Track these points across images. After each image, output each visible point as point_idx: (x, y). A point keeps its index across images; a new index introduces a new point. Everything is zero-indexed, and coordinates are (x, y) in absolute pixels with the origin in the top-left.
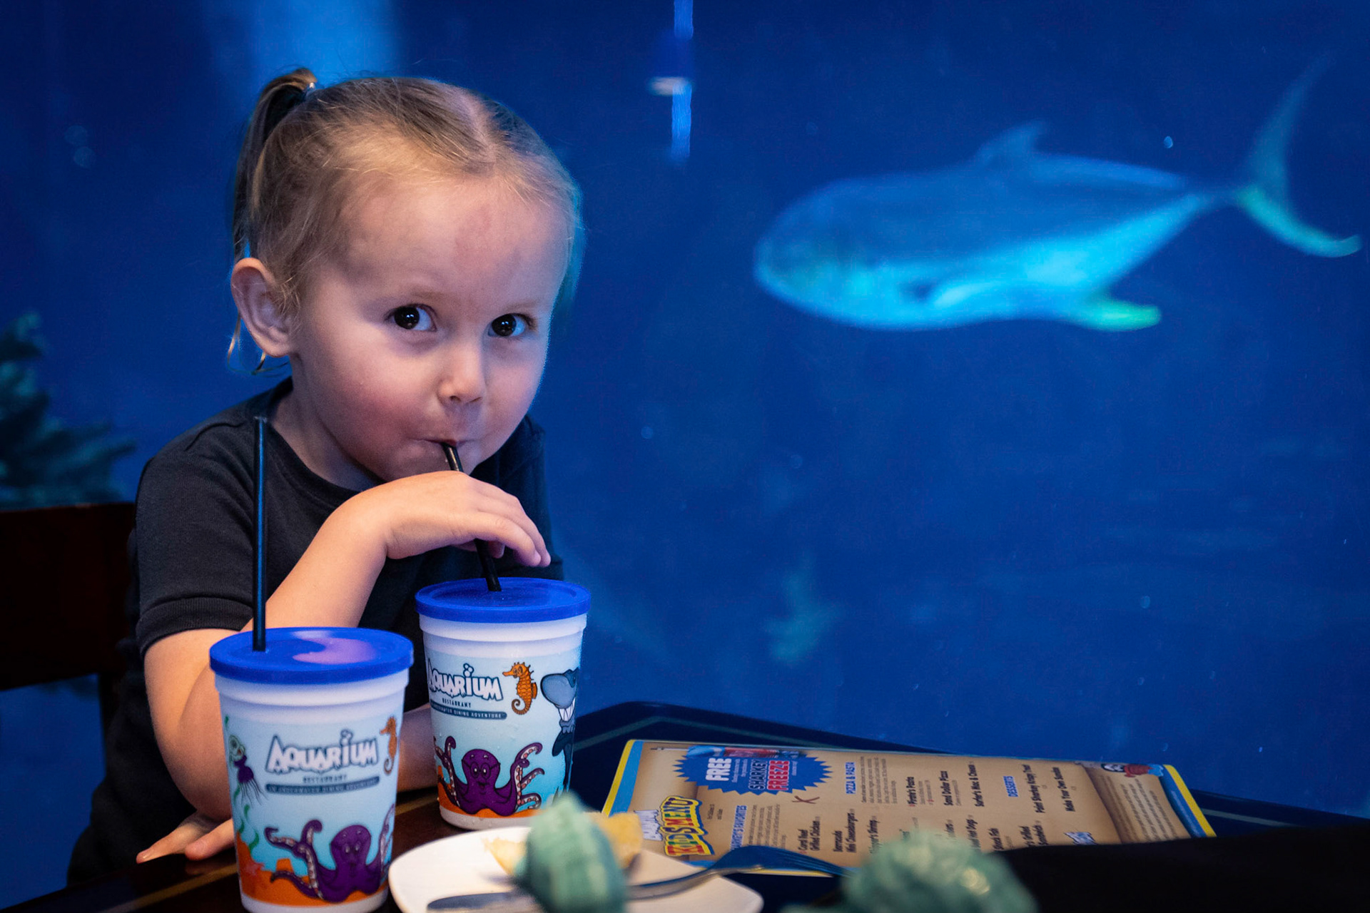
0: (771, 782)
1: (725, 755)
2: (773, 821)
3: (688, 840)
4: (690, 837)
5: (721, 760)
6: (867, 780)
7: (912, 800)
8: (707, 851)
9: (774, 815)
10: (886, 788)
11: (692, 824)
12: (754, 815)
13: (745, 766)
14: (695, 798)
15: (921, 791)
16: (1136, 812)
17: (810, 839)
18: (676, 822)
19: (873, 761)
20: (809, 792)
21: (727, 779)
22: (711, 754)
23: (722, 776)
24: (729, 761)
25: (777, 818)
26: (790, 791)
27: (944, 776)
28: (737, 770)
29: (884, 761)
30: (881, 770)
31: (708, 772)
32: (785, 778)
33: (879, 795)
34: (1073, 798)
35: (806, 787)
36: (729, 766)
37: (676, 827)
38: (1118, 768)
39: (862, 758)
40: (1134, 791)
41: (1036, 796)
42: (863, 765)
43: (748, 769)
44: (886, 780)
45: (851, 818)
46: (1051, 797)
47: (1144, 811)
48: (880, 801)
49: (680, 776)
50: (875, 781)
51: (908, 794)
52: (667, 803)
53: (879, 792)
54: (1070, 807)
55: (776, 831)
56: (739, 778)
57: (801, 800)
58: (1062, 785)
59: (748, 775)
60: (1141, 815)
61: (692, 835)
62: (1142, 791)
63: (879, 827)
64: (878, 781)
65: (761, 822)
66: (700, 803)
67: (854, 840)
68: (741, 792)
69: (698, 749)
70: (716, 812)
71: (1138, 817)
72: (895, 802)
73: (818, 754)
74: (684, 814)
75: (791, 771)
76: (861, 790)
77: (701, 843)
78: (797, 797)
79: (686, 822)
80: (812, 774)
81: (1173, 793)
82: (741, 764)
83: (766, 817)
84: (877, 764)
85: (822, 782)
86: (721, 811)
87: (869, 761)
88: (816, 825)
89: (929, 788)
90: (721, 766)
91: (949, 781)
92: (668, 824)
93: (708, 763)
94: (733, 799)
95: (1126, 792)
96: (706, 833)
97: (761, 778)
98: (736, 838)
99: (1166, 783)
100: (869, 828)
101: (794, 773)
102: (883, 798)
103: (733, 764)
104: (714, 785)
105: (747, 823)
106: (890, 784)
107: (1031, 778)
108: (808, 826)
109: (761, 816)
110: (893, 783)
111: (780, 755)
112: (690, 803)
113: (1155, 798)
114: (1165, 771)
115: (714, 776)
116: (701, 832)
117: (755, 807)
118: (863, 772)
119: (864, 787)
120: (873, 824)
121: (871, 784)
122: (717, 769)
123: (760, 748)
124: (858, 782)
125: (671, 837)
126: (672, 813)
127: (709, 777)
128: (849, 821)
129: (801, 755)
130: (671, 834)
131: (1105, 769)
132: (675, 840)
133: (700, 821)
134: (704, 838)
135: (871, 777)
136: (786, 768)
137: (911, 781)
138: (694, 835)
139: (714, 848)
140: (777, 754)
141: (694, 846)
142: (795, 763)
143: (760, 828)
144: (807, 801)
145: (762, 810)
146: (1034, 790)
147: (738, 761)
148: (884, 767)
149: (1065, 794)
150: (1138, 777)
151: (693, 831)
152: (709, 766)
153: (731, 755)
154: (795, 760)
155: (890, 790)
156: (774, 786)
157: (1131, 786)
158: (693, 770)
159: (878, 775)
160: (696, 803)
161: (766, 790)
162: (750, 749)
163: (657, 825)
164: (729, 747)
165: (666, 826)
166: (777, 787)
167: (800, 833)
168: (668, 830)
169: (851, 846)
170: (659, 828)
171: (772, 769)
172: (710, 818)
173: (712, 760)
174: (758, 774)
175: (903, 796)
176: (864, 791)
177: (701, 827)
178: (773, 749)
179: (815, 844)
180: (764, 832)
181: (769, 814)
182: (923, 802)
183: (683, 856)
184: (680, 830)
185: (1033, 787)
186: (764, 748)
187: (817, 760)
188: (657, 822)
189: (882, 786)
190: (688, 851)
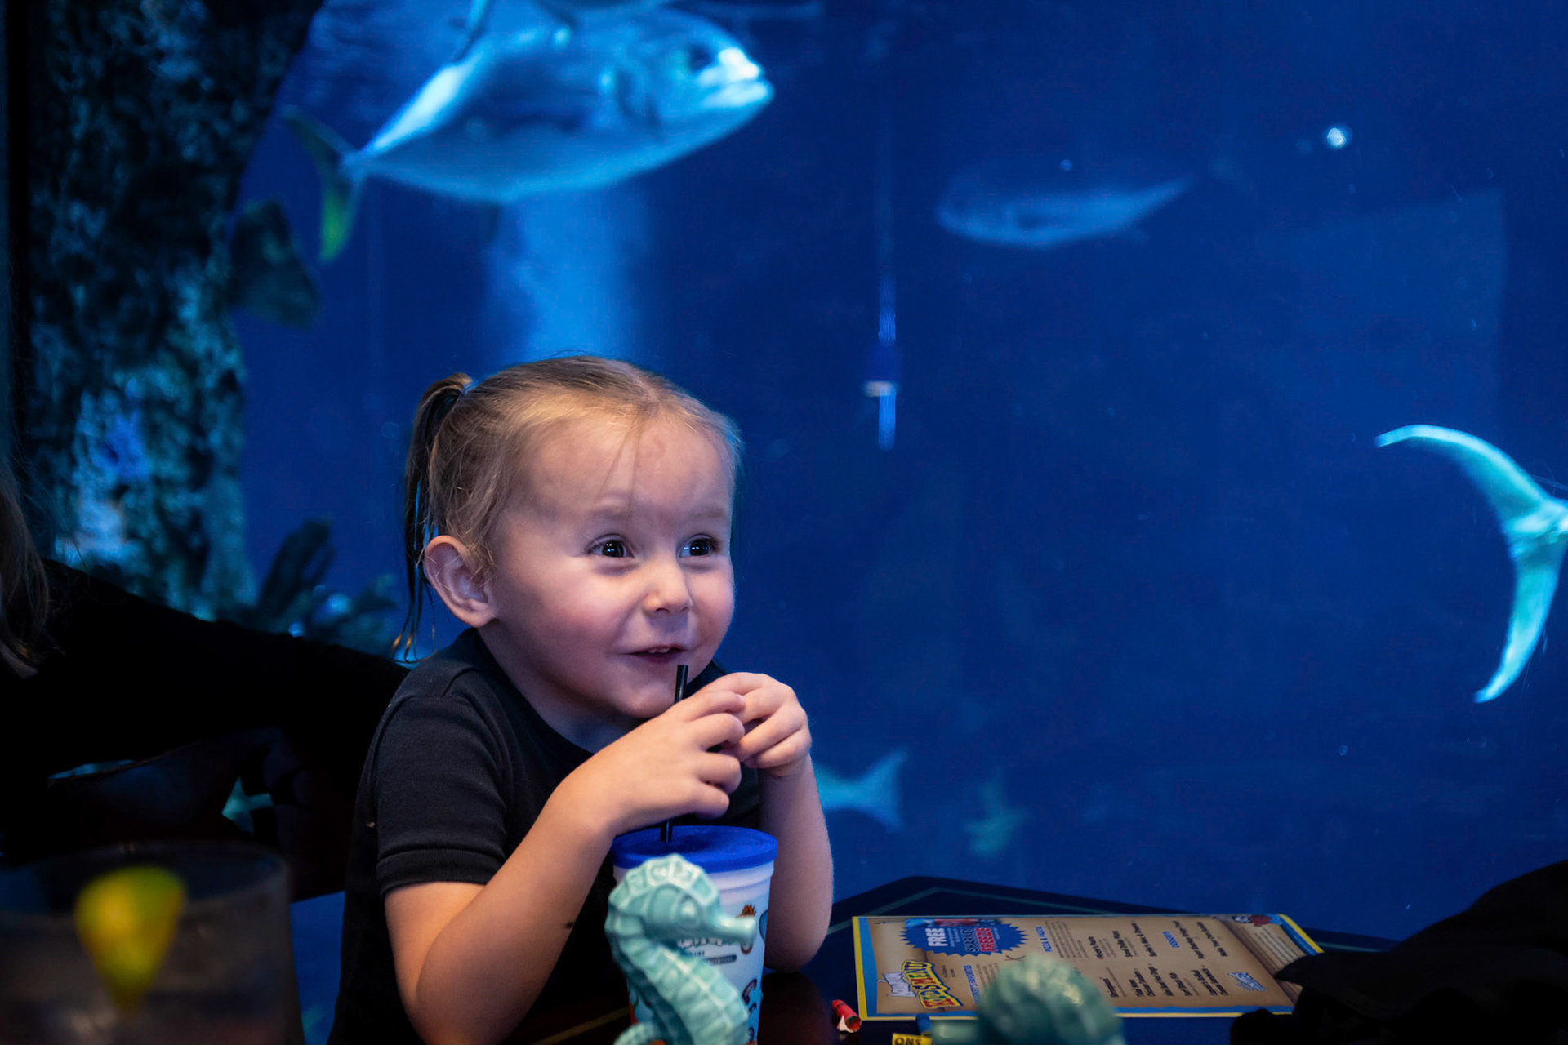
0: (983, 946)
1: (937, 925)
3: (938, 996)
4: (937, 993)
5: (935, 930)
6: (1058, 942)
7: (1100, 955)
8: (955, 1004)
10: (1076, 946)
11: (934, 982)
12: (980, 973)
13: (956, 933)
14: (927, 961)
15: (1103, 947)
16: (1274, 954)
18: (921, 981)
19: (1055, 924)
20: (1016, 952)
21: (945, 945)
22: (926, 926)
23: (942, 943)
24: (941, 930)
26: (1001, 952)
27: (1116, 935)
28: (951, 938)
29: (1063, 924)
31: (929, 939)
32: (992, 942)
33: (1072, 952)
34: (1223, 944)
35: (1012, 948)
36: (943, 934)
37: (922, 985)
38: (1246, 920)
39: (1045, 922)
40: (1266, 938)
41: (1194, 947)
42: (1049, 929)
43: (959, 935)
44: (1072, 939)
46: (1204, 945)
47: (1280, 953)
48: (1075, 956)
49: (909, 944)
50: (1064, 941)
51: (1095, 950)
52: (906, 966)
53: (1070, 949)
54: (1224, 954)
56: (955, 943)
57: (1012, 959)
58: (1209, 936)
59: (961, 939)
60: (1279, 955)
61: (938, 991)
62: (1272, 937)
64: (1067, 941)
66: (934, 966)
68: (963, 953)
69: (914, 922)
70: (948, 971)
71: (1278, 958)
72: (1086, 956)
73: (1010, 922)
74: (924, 974)
75: (995, 936)
77: (948, 997)
78: (1007, 956)
79: (929, 981)
80: (1011, 939)
81: (1296, 937)
82: (953, 932)
84: (1061, 928)
85: (1022, 943)
86: (952, 971)
87: (1052, 924)
89: (1108, 944)
90: (937, 935)
91: (1122, 937)
92: (915, 983)
93: (925, 933)
94: (957, 961)
95: (1260, 938)
96: (949, 989)
97: (973, 942)
99: (1285, 928)
101: (998, 937)
102: (1076, 953)
103: (946, 932)
104: (937, 950)
105: (977, 978)
106: (1077, 943)
107: (1184, 932)
109: (987, 973)
110: (1079, 942)
111: (980, 922)
112: (925, 965)
113: (1284, 942)
114: (1281, 919)
115: (935, 943)
116: (945, 989)
117: (978, 966)
118: (1052, 935)
119: (1057, 946)
121: (1063, 945)
122: (936, 937)
123: (963, 918)
124: (1052, 943)
125: (922, 994)
126: (914, 975)
127: (931, 944)
129: (998, 923)
130: (921, 991)
131: (1238, 922)
132: (926, 996)
133: (939, 980)
134: (949, 992)
135: (1059, 938)
136: (989, 934)
137: (1092, 940)
138: (942, 993)
139: (960, 1000)
140: (977, 923)
141: (944, 999)
142: (995, 929)
145: (985, 968)
146: (1190, 941)
147: (948, 930)
148: (1067, 930)
149: (1216, 944)
150: (1264, 926)
151: (938, 988)
152: (928, 934)
153: (941, 926)
154: (994, 926)
155: (1079, 946)
156: (987, 949)
157: (1262, 933)
158: (916, 938)
159: (1065, 936)
160: (929, 965)
161: (980, 952)
162: (957, 919)
163: (907, 985)
164: (937, 918)
165: (914, 985)
166: (990, 950)
168: (916, 987)
170: (909, 986)
171: (977, 934)
172: (946, 976)
173: (928, 930)
174: (969, 939)
175: (1092, 953)
177: (942, 984)
178: (973, 918)
181: (992, 971)
182: (1108, 955)
184: (927, 987)
185: (1188, 939)
186: (967, 918)
187: (1011, 926)
188: (905, 981)
189: (1072, 946)
190: (940, 1004)
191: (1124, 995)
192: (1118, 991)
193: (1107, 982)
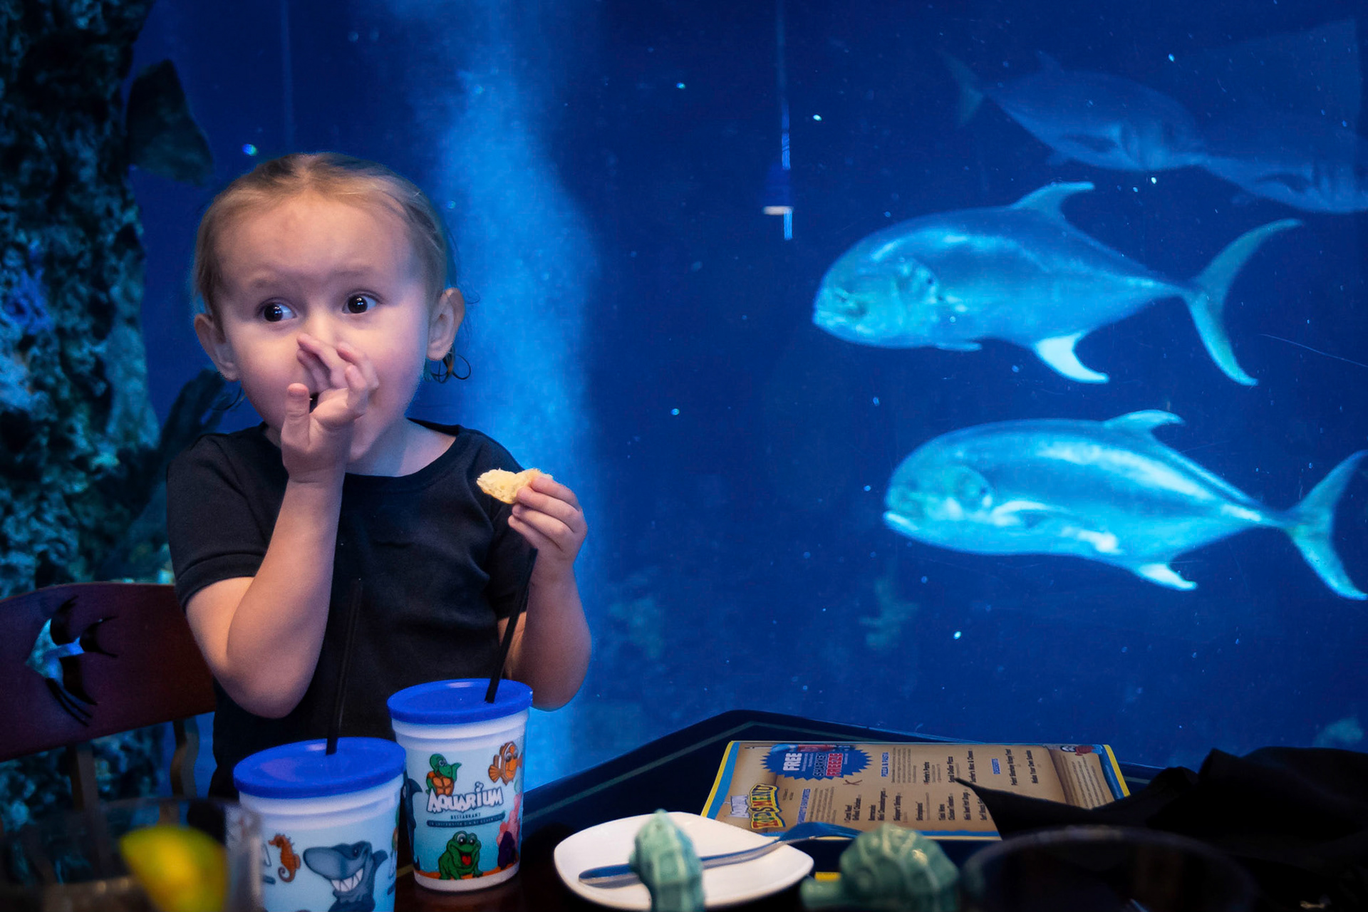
0: (829, 771)
1: (797, 751)
2: (828, 800)
3: (768, 817)
4: (769, 815)
5: (794, 755)
6: (897, 765)
7: (927, 780)
8: (780, 825)
9: (829, 794)
10: (909, 771)
11: (771, 805)
12: (815, 796)
13: (811, 758)
14: (775, 785)
15: (934, 773)
16: (1080, 783)
17: (853, 813)
18: (760, 804)
19: (902, 751)
20: (855, 777)
21: (798, 769)
22: (788, 751)
23: (795, 767)
24: (800, 755)
25: (831, 797)
26: (842, 777)
27: (951, 760)
28: (805, 762)
29: (909, 751)
30: (907, 758)
31: (785, 764)
32: (839, 766)
33: (904, 777)
34: (1038, 774)
35: (853, 773)
36: (800, 759)
37: (760, 808)
38: (1071, 749)
39: (894, 749)
40: (1080, 766)
41: (1013, 773)
42: (894, 754)
43: (814, 760)
44: (909, 765)
45: (883, 795)
46: (1023, 773)
47: (1085, 781)
48: (904, 781)
49: (766, 768)
50: (902, 767)
51: (924, 775)
52: (755, 789)
53: (904, 774)
54: (1035, 780)
55: (830, 807)
56: (807, 767)
57: (849, 783)
58: (1031, 763)
59: (813, 765)
60: (1083, 784)
61: (771, 813)
62: (1086, 766)
63: (902, 800)
64: (904, 766)
65: (820, 801)
66: (778, 788)
67: (884, 812)
68: (807, 779)
69: (778, 747)
70: (789, 794)
71: (1080, 786)
72: (915, 781)
73: (863, 747)
74: (766, 797)
75: (843, 761)
76: (892, 773)
77: (777, 818)
78: (846, 781)
79: (767, 803)
80: (858, 762)
81: (1107, 766)
82: (809, 757)
83: (823, 796)
84: (904, 753)
85: (865, 768)
86: (792, 794)
87: (899, 751)
88: (858, 801)
89: (939, 770)
90: (794, 759)
91: (954, 764)
92: (755, 805)
93: (785, 757)
94: (803, 784)
95: (1074, 767)
96: (781, 811)
97: (822, 767)
98: (802, 816)
99: (1103, 760)
100: (895, 802)
101: (846, 762)
102: (907, 780)
103: (803, 758)
104: (789, 774)
105: (810, 801)
106: (912, 768)
107: (1010, 759)
108: (852, 803)
109: (820, 796)
110: (915, 767)
111: (837, 749)
112: (771, 789)
113: (1094, 771)
114: (1102, 749)
115: (789, 767)
116: (777, 811)
117: (816, 790)
118: (894, 759)
119: (894, 771)
120: (898, 798)
121: (899, 769)
122: (792, 762)
123: (822, 744)
124: (890, 768)
125: (756, 815)
126: (758, 797)
127: (785, 768)
128: (882, 797)
129: (852, 749)
130: (756, 812)
131: (1063, 750)
132: (759, 818)
133: (778, 803)
134: (780, 815)
135: (899, 763)
136: (840, 759)
137: (927, 765)
138: (773, 814)
139: (786, 824)
140: (834, 749)
141: (772, 821)
142: (847, 755)
143: (819, 806)
144: (854, 784)
145: (822, 791)
146: (1012, 768)
147: (806, 755)
148: (909, 755)
149: (1033, 770)
150: (1084, 755)
151: (772, 810)
152: (786, 760)
153: (802, 751)
154: (847, 752)
155: (912, 773)
156: (831, 773)
157: (1079, 762)
158: (774, 763)
159: (905, 762)
160: (775, 788)
161: (826, 777)
162: (818, 745)
163: (747, 807)
164: (801, 744)
165: (753, 807)
166: (833, 774)
167: (846, 808)
168: (754, 810)
169: (881, 816)
170: (748, 809)
171: (830, 761)
172: (784, 799)
173: (788, 755)
174: (820, 764)
175: (921, 777)
176: (894, 774)
177: (778, 807)
178: (832, 744)
179: (857, 817)
180: (821, 809)
181: (826, 795)
182: (934, 781)
183: (763, 829)
184: (763, 810)
185: (1011, 766)
186: (826, 744)
187: (862, 752)
188: (746, 804)
189: (907, 770)
190: (767, 825)
191: (929, 818)
192: (925, 815)
193: (920, 806)
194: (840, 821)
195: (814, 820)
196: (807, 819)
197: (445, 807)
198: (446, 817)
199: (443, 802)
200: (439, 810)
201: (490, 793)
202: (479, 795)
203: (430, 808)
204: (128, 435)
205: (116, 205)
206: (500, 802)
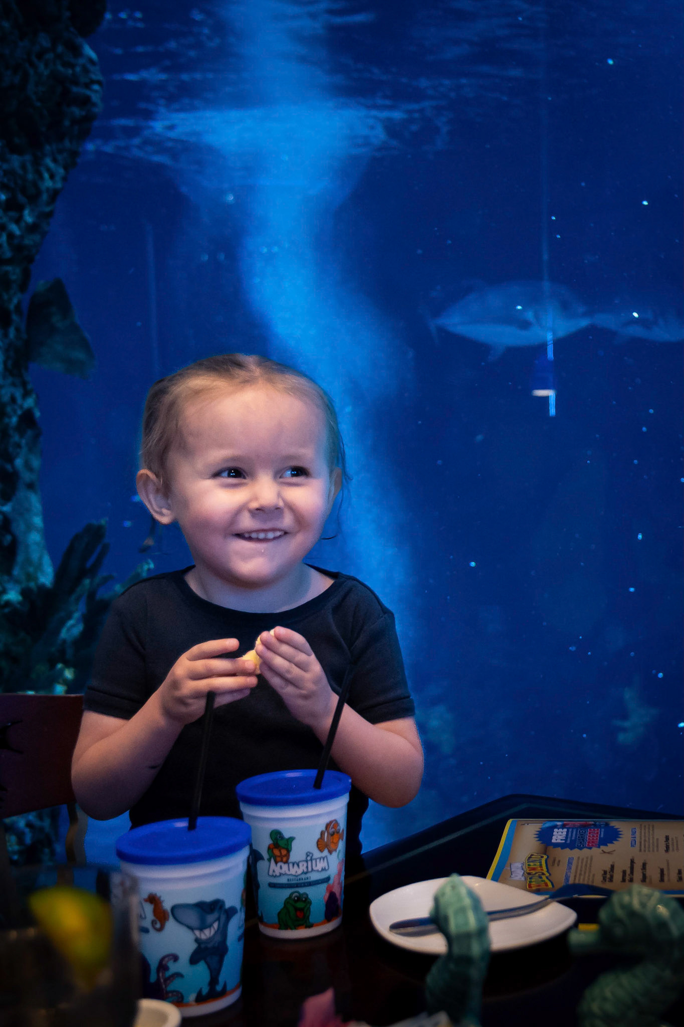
0: (589, 842)
1: (563, 827)
2: (588, 866)
3: (540, 880)
4: (541, 878)
5: (561, 830)
6: (643, 839)
7: (667, 850)
8: (550, 885)
9: (589, 862)
10: (653, 842)
11: (542, 870)
12: (577, 863)
13: (574, 833)
14: (545, 854)
15: (673, 845)
17: (608, 876)
18: (534, 869)
19: (647, 826)
20: (610, 847)
21: (564, 841)
22: (556, 827)
23: (561, 840)
24: (565, 830)
25: (591, 863)
26: (599, 847)
28: (570, 835)
29: (653, 827)
30: (651, 832)
31: (553, 837)
32: (597, 839)
33: (649, 847)
35: (608, 844)
36: (565, 833)
37: (534, 872)
39: (641, 825)
42: (641, 829)
43: (576, 834)
44: (653, 838)
45: (632, 862)
48: (649, 851)
49: (538, 840)
50: (647, 839)
51: (665, 846)
52: (530, 858)
53: (649, 845)
55: (590, 872)
56: (571, 840)
59: (575, 838)
61: (543, 876)
63: (647, 867)
64: (649, 839)
65: (581, 867)
66: (548, 857)
67: (633, 875)
68: (571, 849)
69: (548, 823)
70: (556, 862)
72: (657, 851)
73: (615, 824)
74: (539, 864)
75: (600, 835)
76: (639, 844)
77: (547, 881)
78: (603, 851)
79: (539, 869)
80: (612, 836)
82: (572, 832)
83: (584, 864)
84: (649, 829)
85: (617, 840)
86: (559, 861)
87: (645, 826)
88: (612, 867)
89: (677, 841)
90: (561, 834)
92: (529, 870)
93: (553, 831)
94: (568, 853)
96: (550, 874)
97: (583, 840)
98: (567, 878)
100: (642, 867)
101: (602, 836)
102: (651, 849)
103: (567, 832)
104: (557, 845)
105: (573, 867)
106: (655, 840)
108: (608, 868)
109: (582, 863)
110: (657, 839)
111: (595, 825)
112: (542, 857)
115: (556, 840)
116: (547, 874)
117: (579, 858)
118: (641, 834)
119: (641, 843)
120: (644, 865)
121: (645, 841)
122: (559, 836)
123: (583, 821)
124: (638, 840)
125: (530, 878)
126: (532, 864)
127: (554, 841)
128: (631, 864)
129: (607, 824)
130: (530, 876)
132: (532, 880)
133: (547, 868)
134: (550, 878)
135: (645, 836)
136: (597, 833)
137: (667, 838)
138: (544, 878)
139: (554, 884)
140: (593, 824)
141: (543, 882)
142: (603, 830)
143: (581, 871)
144: (609, 853)
145: (583, 859)
147: (570, 830)
148: (653, 830)
151: (543, 874)
152: (554, 833)
153: (567, 826)
154: (603, 828)
155: (655, 844)
156: (590, 844)
158: (545, 836)
159: (649, 835)
160: (545, 857)
161: (585, 847)
162: (578, 822)
163: (523, 871)
164: (566, 821)
165: (528, 871)
166: (592, 845)
167: (603, 872)
168: (529, 874)
169: (630, 878)
170: (524, 873)
171: (589, 835)
172: (553, 865)
173: (556, 830)
174: (582, 837)
175: (662, 847)
176: (641, 845)
177: (548, 871)
178: (591, 821)
179: (611, 880)
180: (583, 873)
181: (587, 862)
182: (673, 850)
183: (537, 889)
184: (535, 874)
186: (586, 821)
187: (615, 827)
188: (522, 869)
189: (651, 841)
190: (539, 886)
191: (669, 880)
192: (666, 878)
193: (662, 871)
194: (598, 882)
195: (577, 882)
196: (571, 881)
197: (283, 871)
198: (283, 880)
199: (281, 868)
200: (278, 874)
201: (318, 860)
202: (309, 863)
203: (271, 873)
204: (30, 577)
205: (18, 394)
206: (327, 868)
